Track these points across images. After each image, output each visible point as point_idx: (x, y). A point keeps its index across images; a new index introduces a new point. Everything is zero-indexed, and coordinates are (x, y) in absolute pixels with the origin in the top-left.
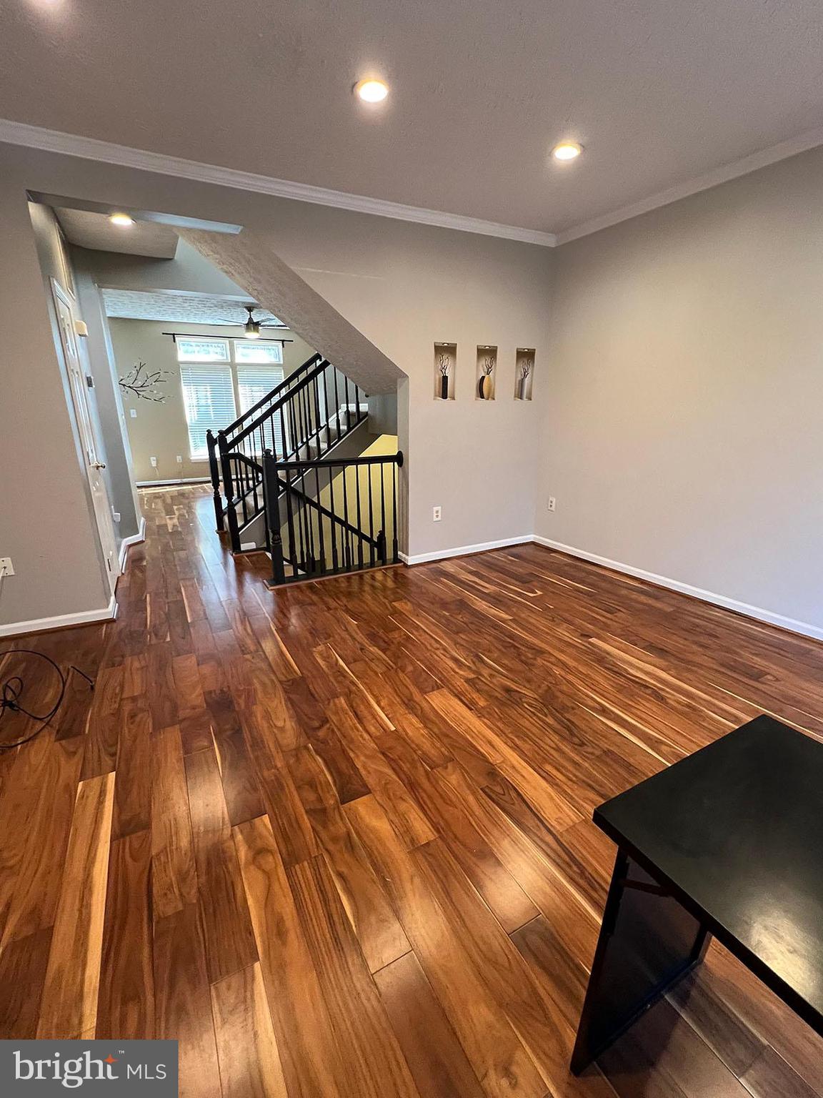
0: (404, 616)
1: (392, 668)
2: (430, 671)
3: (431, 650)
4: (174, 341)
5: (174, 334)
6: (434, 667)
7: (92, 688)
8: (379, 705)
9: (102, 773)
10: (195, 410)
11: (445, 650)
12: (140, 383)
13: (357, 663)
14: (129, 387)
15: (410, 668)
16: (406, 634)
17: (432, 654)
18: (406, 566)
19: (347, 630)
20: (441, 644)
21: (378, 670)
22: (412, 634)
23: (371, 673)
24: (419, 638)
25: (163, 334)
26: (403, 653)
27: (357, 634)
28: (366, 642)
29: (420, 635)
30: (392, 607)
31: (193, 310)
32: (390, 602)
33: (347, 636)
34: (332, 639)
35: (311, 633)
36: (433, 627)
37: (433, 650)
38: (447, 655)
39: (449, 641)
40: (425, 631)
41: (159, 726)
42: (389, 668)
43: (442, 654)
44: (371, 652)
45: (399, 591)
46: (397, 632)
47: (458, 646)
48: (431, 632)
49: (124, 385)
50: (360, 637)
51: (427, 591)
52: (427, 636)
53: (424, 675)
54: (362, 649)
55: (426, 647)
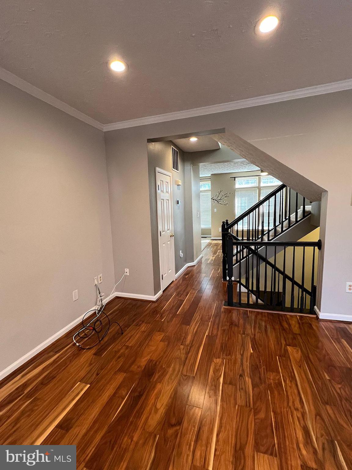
0: (289, 362)
1: (249, 406)
2: (276, 429)
3: (290, 408)
4: (235, 180)
5: (235, 177)
6: (283, 428)
7: (122, 333)
8: (218, 435)
9: (87, 383)
10: (240, 208)
11: (303, 414)
12: (219, 198)
13: (230, 386)
14: (215, 200)
15: (262, 415)
16: (279, 379)
17: (290, 413)
18: (317, 318)
19: (242, 355)
20: (303, 406)
21: (239, 402)
22: (285, 381)
23: (232, 401)
24: (288, 388)
25: (230, 178)
26: (266, 394)
27: (247, 362)
28: (247, 370)
29: (290, 387)
30: (284, 349)
31: (240, 167)
32: (286, 345)
33: (239, 360)
34: (229, 357)
35: (222, 347)
36: (306, 385)
37: (292, 408)
38: (302, 422)
39: (312, 408)
40: (297, 385)
41: (120, 370)
42: (247, 405)
43: (298, 417)
44: (245, 382)
45: (299, 337)
46: (274, 374)
47: (318, 417)
48: (302, 389)
49: (213, 199)
50: (247, 364)
51: (323, 346)
52: (296, 391)
53: (269, 431)
54: (241, 376)
55: (288, 403)
